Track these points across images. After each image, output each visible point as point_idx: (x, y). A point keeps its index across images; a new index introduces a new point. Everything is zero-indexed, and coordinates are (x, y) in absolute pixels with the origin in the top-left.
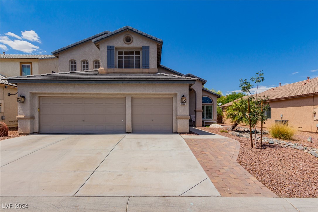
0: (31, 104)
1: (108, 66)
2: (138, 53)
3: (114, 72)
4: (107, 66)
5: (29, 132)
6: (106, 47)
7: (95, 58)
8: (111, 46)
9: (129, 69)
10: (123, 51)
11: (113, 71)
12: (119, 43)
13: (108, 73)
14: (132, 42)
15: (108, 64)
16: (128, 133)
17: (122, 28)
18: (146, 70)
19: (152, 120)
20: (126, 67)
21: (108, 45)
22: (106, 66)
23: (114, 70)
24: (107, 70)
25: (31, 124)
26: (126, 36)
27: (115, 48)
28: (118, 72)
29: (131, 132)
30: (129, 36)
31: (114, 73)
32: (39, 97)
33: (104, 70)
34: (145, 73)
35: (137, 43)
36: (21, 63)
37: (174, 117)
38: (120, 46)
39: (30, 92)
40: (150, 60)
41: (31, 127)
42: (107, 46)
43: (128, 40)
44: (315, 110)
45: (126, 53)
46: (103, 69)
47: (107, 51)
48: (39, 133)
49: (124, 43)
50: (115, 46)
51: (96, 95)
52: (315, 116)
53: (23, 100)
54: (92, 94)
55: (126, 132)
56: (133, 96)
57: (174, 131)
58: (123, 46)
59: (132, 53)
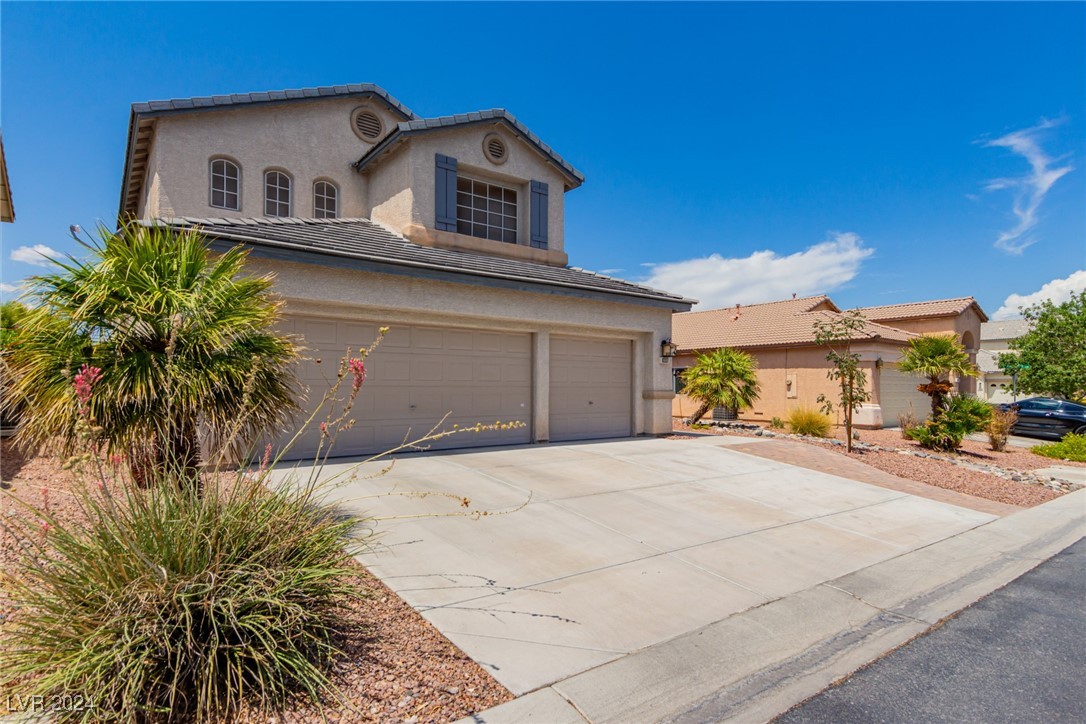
1: (437, 222)
2: (511, 196)
3: (455, 247)
4: (433, 220)
6: (433, 158)
7: (322, 171)
8: (447, 158)
9: (487, 240)
10: (473, 179)
11: (452, 242)
12: (470, 154)
13: (437, 246)
14: (506, 160)
15: (437, 216)
16: (543, 442)
17: (487, 111)
18: (540, 254)
19: (591, 403)
20: (480, 233)
21: (439, 153)
22: (432, 222)
23: (455, 238)
24: (436, 236)
26: (492, 137)
28: (468, 247)
29: (548, 438)
30: (500, 139)
31: (457, 249)
33: (426, 235)
34: (539, 261)
35: (517, 167)
37: (638, 395)
38: (472, 164)
40: (549, 224)
42: (437, 155)
43: (496, 151)
44: (789, 378)
45: (480, 189)
46: (422, 231)
47: (434, 169)
49: (483, 156)
50: (458, 161)
51: (460, 322)
52: (789, 390)
54: (447, 317)
55: (538, 438)
56: (553, 332)
57: (639, 429)
58: (481, 166)
59: (495, 191)
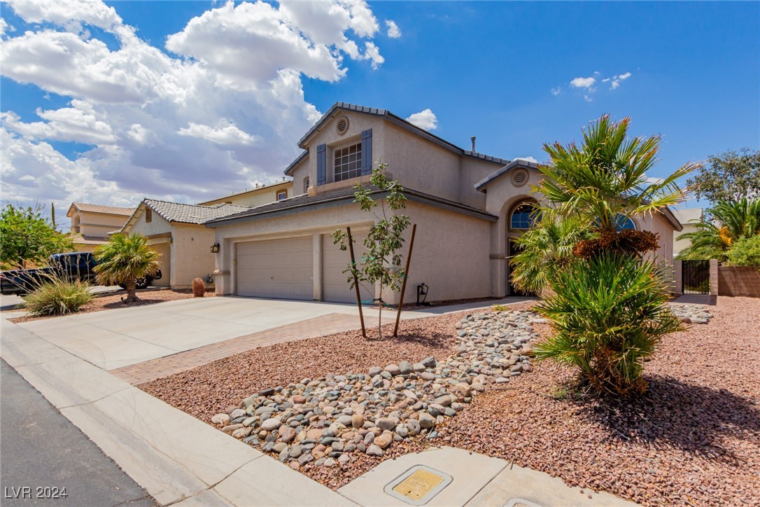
0: (225, 254)
1: (318, 182)
3: (324, 192)
5: (222, 293)
6: (316, 149)
8: (321, 146)
10: (341, 148)
11: (323, 190)
12: (332, 137)
13: (318, 194)
14: (348, 128)
15: (318, 178)
16: (315, 301)
18: (367, 178)
20: (345, 177)
21: (319, 145)
22: (316, 184)
23: (324, 187)
24: (317, 190)
25: (225, 282)
26: (339, 120)
27: (328, 146)
28: (330, 190)
29: (318, 297)
30: (342, 119)
32: (236, 244)
33: (313, 190)
35: (355, 129)
36: (277, 193)
38: (333, 141)
39: (224, 239)
41: (225, 286)
42: (318, 147)
43: (342, 127)
45: (345, 151)
47: (317, 156)
48: (236, 294)
49: (337, 134)
50: (327, 144)
53: (216, 249)
55: (313, 298)
56: (324, 233)
58: (336, 140)
59: (353, 149)
